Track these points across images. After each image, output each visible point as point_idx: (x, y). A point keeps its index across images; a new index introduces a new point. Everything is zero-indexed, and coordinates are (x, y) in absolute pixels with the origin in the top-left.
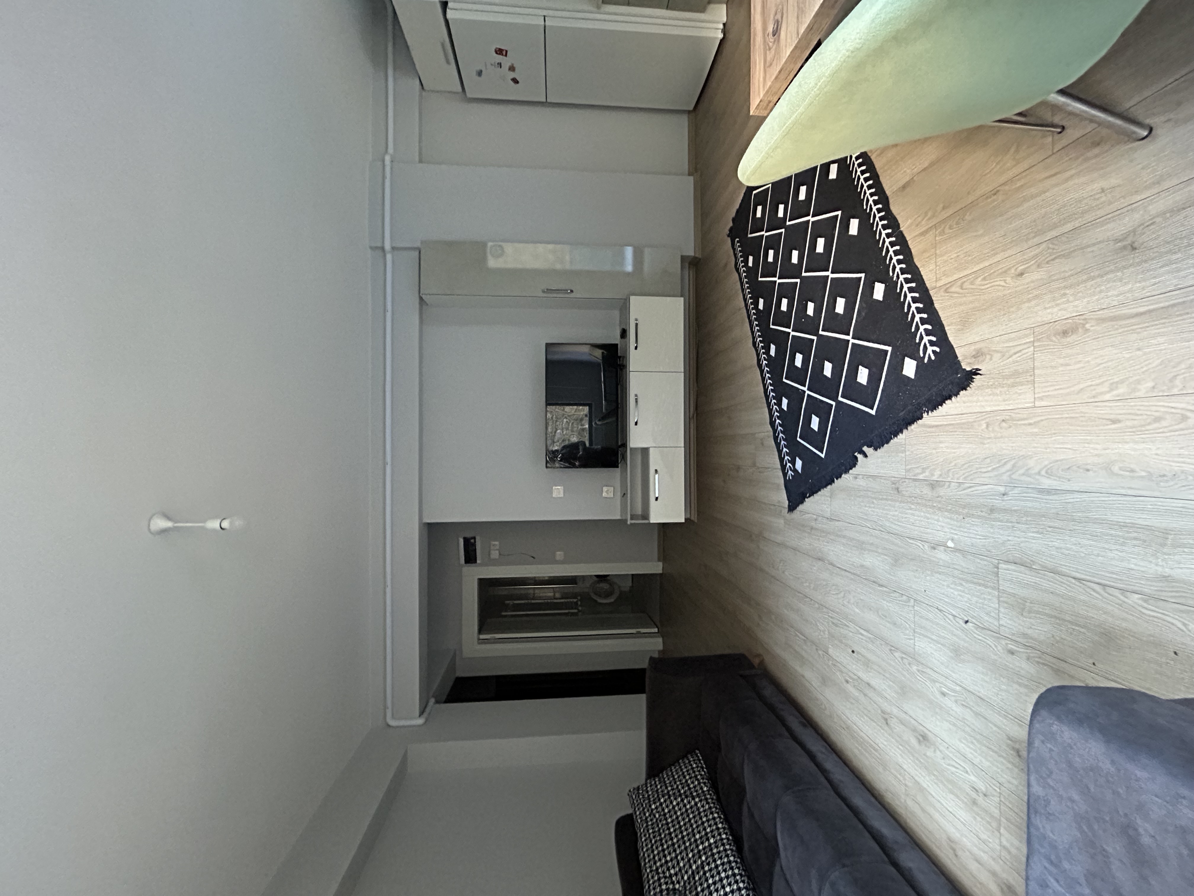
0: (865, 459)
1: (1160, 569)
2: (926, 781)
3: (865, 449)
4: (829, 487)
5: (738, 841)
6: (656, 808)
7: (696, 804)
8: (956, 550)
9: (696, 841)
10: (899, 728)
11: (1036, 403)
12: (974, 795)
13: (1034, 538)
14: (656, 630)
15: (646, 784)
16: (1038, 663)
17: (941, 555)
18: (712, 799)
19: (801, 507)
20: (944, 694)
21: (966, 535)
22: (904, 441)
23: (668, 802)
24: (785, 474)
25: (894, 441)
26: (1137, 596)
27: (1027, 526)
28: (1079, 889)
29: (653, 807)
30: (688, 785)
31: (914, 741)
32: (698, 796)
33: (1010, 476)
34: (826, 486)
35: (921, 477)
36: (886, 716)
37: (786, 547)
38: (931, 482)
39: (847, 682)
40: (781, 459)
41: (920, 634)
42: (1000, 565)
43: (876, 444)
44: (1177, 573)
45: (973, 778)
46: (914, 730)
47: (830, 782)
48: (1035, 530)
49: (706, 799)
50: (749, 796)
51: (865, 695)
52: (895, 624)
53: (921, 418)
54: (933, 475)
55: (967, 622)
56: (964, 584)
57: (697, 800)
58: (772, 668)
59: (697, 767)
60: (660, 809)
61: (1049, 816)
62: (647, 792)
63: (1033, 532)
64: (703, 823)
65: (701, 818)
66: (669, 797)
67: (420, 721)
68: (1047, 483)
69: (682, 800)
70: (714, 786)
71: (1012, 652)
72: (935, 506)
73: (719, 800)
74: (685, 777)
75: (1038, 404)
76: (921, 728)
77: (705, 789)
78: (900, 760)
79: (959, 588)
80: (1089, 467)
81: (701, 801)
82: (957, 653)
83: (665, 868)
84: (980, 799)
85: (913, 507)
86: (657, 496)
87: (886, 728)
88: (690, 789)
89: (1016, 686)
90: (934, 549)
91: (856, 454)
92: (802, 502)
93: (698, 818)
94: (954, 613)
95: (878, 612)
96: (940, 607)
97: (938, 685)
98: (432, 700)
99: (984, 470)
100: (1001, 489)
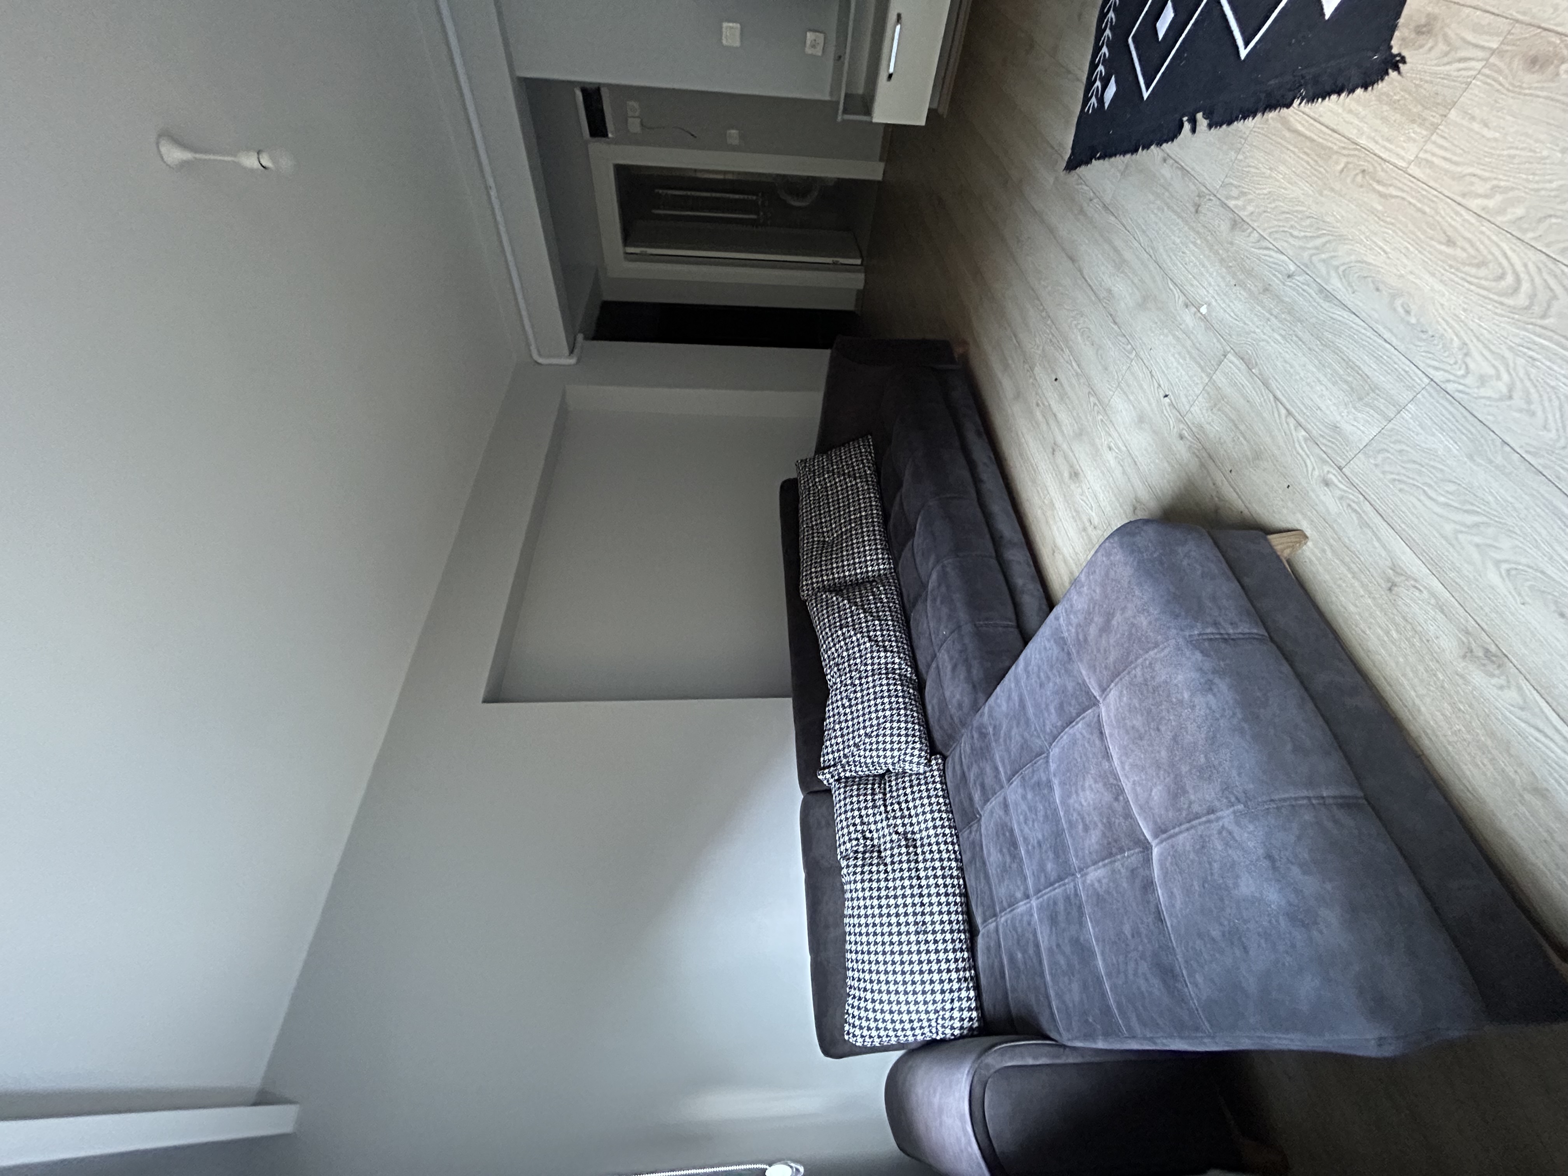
0: (1190, 134)
1: (1339, 418)
2: (1059, 504)
3: (1199, 116)
4: (1128, 156)
5: (886, 518)
6: (820, 481)
7: (856, 484)
8: (1204, 318)
9: (850, 512)
10: (1060, 459)
11: (1412, 166)
12: (1088, 524)
13: (1276, 341)
14: (859, 262)
15: (814, 459)
16: (1194, 453)
17: (1188, 318)
18: (873, 481)
19: (1082, 170)
20: (1110, 449)
21: (1223, 305)
22: (1247, 133)
23: (832, 478)
24: (1086, 100)
25: (1238, 125)
26: (1304, 433)
27: (1280, 325)
28: (1070, 628)
29: (817, 480)
30: (853, 467)
31: (1066, 475)
32: (860, 477)
33: (1311, 256)
34: (1124, 153)
35: (1232, 203)
36: (1055, 448)
37: (1043, 221)
38: (1237, 218)
39: (1038, 405)
40: (1093, 67)
41: (1122, 389)
42: (1229, 355)
43: (1216, 118)
44: (1347, 428)
45: (1094, 514)
46: (1071, 466)
47: (978, 492)
48: (1283, 333)
49: (867, 481)
50: (904, 490)
51: (1048, 424)
52: (1106, 369)
53: (1288, 105)
54: (1244, 208)
55: (1166, 396)
56: (1188, 359)
57: (858, 481)
58: (975, 363)
59: (866, 452)
60: (823, 483)
61: (1080, 593)
62: (814, 466)
63: (1281, 335)
64: (859, 500)
65: (858, 496)
66: (833, 475)
67: (572, 361)
68: (1336, 284)
69: (845, 479)
70: (877, 472)
71: (1181, 437)
72: (1219, 254)
73: (879, 483)
74: (851, 459)
75: (1414, 170)
76: (1078, 467)
77: (868, 472)
78: (1048, 484)
79: (1181, 361)
80: (1381, 286)
81: (861, 482)
82: (1141, 419)
83: (819, 526)
84: (1090, 529)
85: (1199, 242)
86: (891, 70)
87: (1050, 455)
88: (854, 470)
89: (1166, 464)
90: (1187, 306)
91: (1185, 119)
92: (1088, 162)
93: (855, 495)
94: (1161, 383)
95: (1098, 350)
96: (1154, 373)
97: (1110, 439)
98: (580, 337)
99: (1295, 233)
100: (1292, 267)
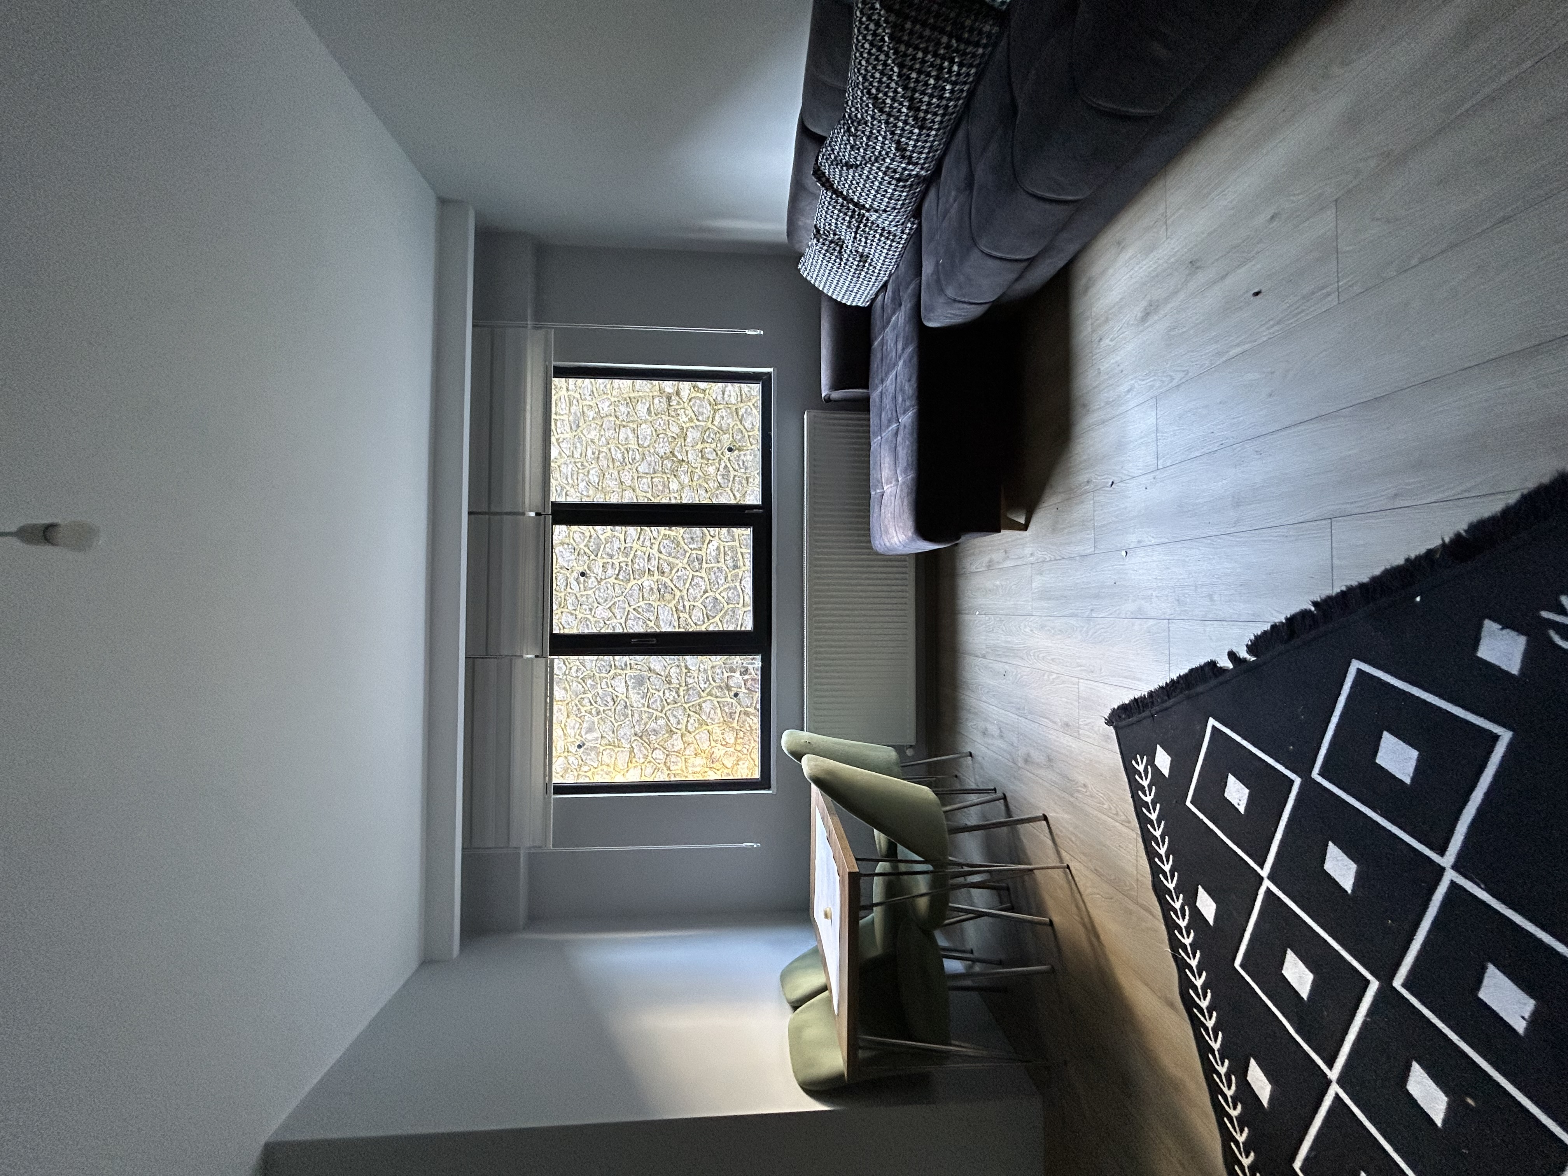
33: (1090, 625)
56: (1114, 519)
80: (1059, 632)
99: (1102, 630)
100: (1094, 615)
